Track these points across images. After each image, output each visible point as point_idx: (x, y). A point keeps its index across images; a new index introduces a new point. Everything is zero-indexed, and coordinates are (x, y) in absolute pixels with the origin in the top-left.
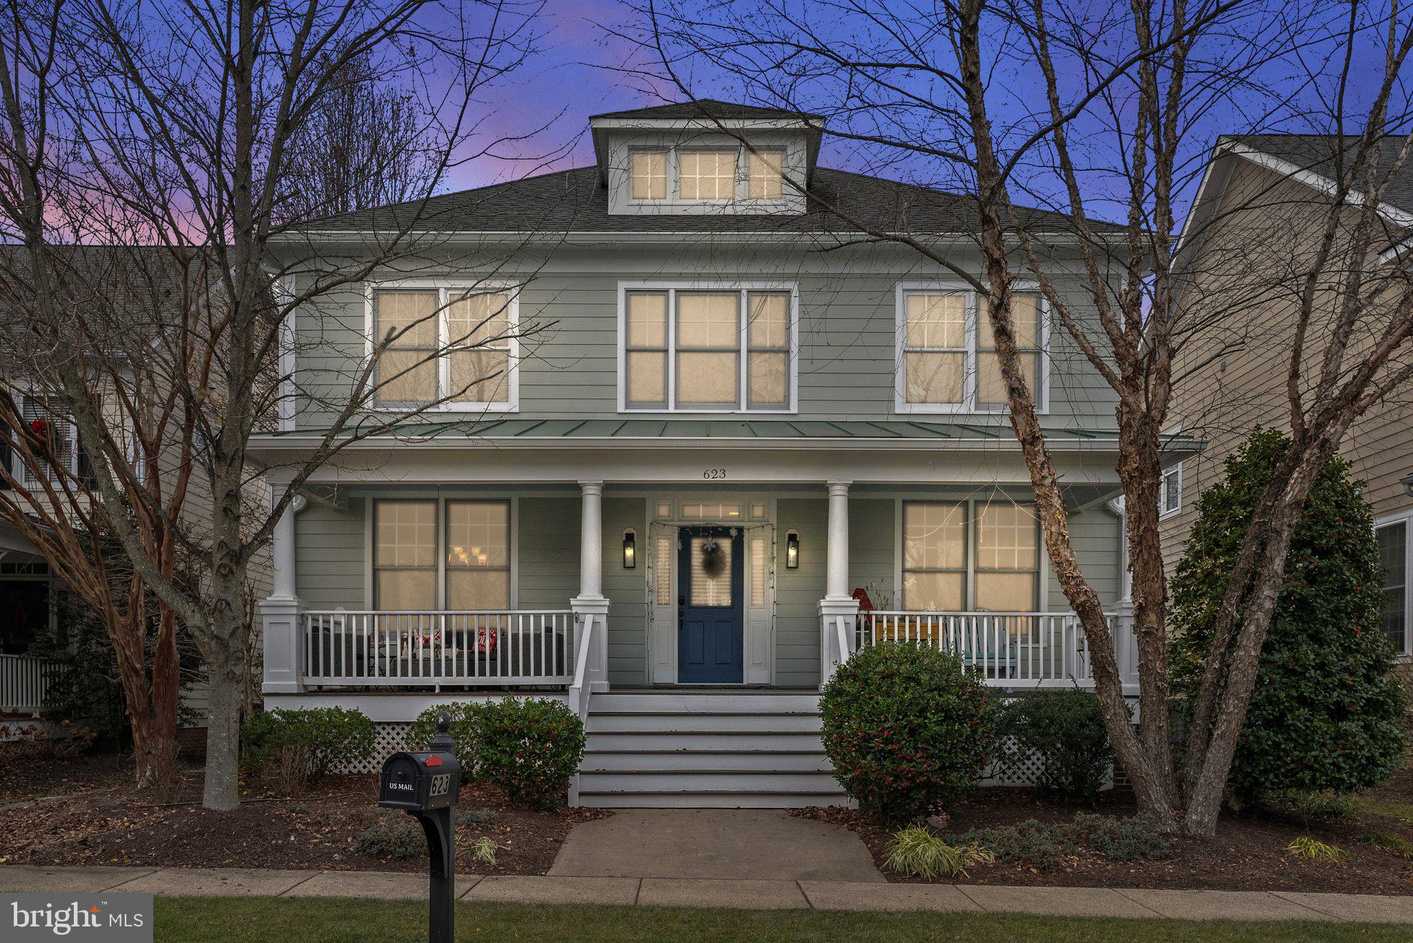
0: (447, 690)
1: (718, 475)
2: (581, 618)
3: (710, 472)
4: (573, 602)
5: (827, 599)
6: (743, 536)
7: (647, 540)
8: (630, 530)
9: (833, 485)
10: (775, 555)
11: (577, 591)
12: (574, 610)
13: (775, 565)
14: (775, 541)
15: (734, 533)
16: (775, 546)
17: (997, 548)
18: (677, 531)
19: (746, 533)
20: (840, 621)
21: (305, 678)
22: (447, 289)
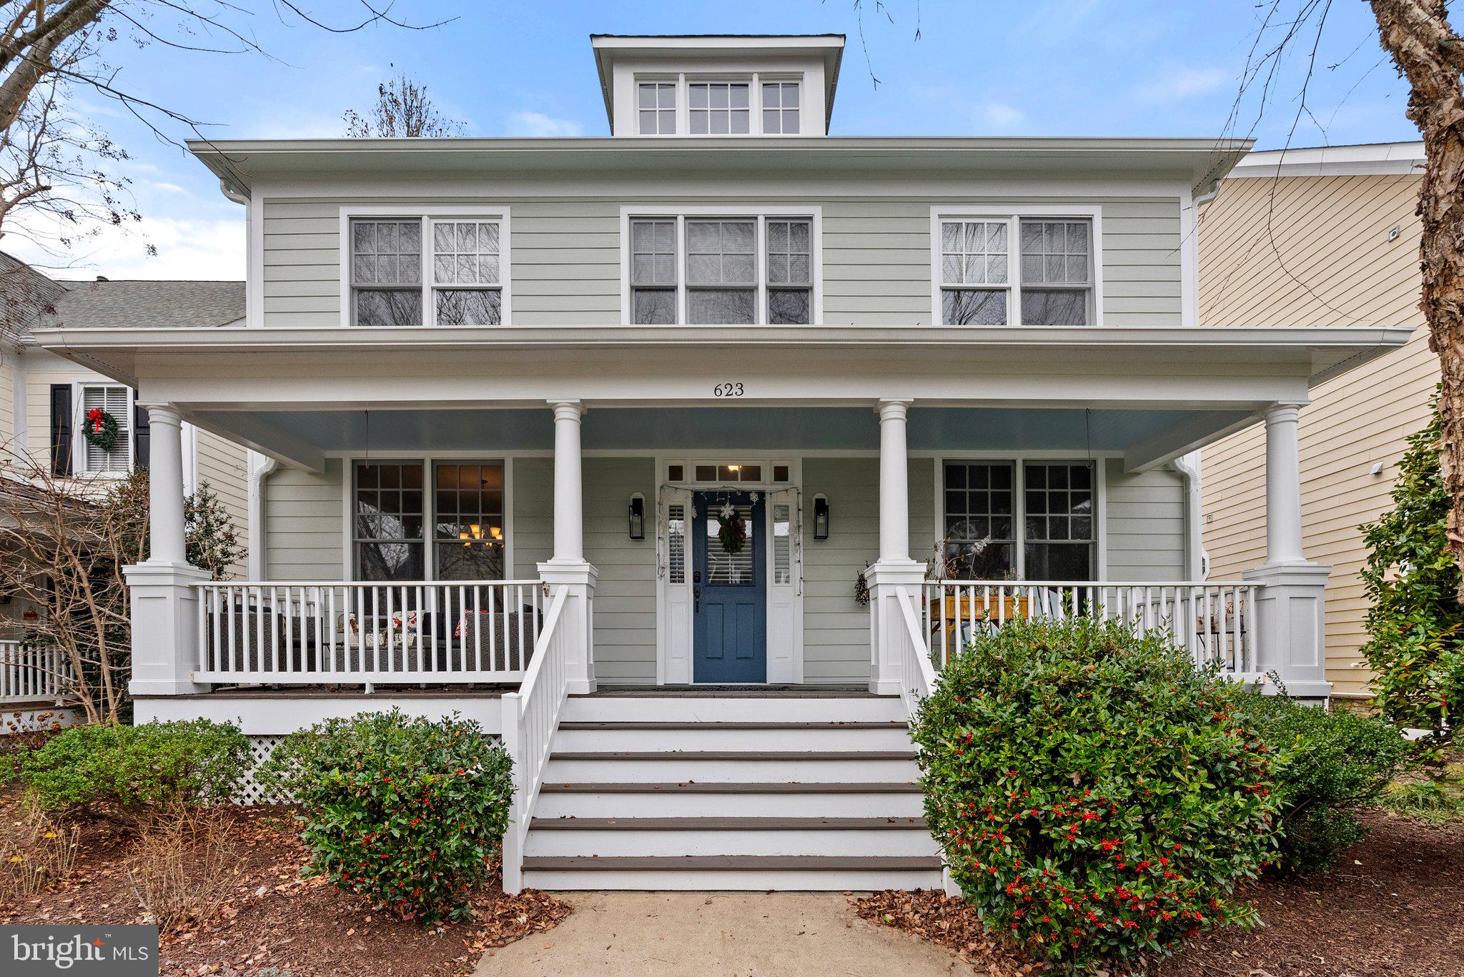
0: (383, 690)
1: (733, 391)
2: (552, 589)
3: (722, 387)
4: (541, 567)
5: (883, 563)
6: (764, 502)
7: (657, 506)
8: (638, 495)
9: (886, 404)
10: (801, 523)
11: (548, 553)
12: (543, 578)
13: (801, 536)
14: (801, 507)
15: (754, 498)
16: (801, 513)
17: (1048, 515)
18: (690, 495)
19: (767, 497)
20: (902, 593)
21: (196, 674)
22: (431, 217)
